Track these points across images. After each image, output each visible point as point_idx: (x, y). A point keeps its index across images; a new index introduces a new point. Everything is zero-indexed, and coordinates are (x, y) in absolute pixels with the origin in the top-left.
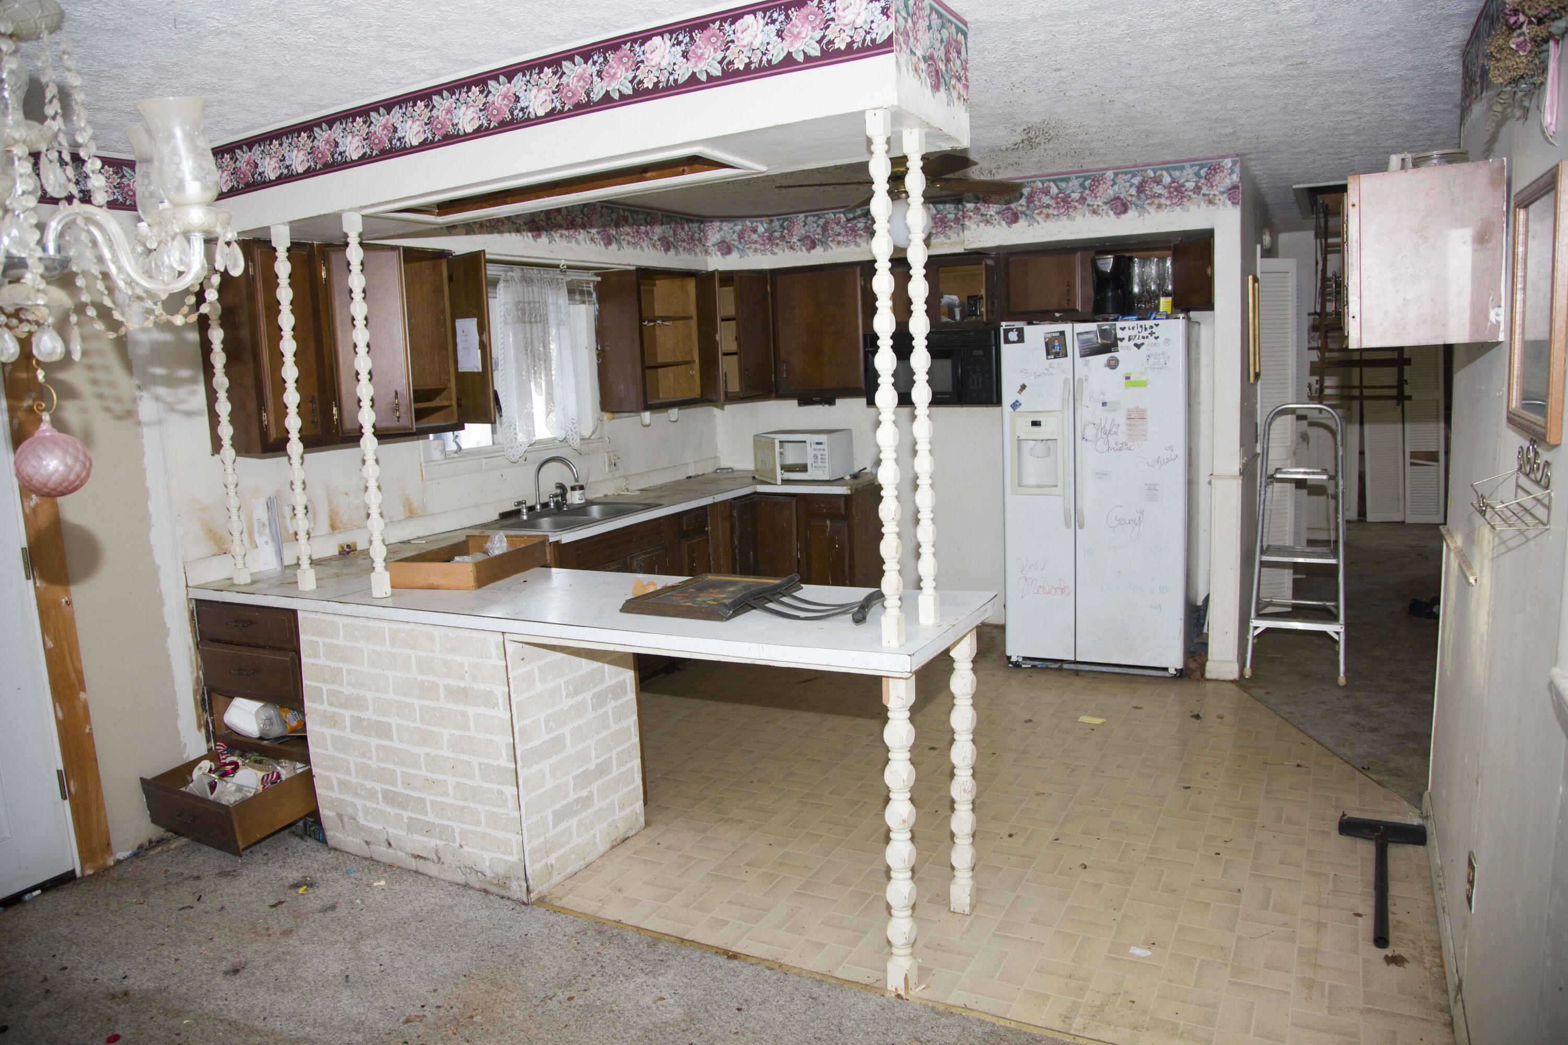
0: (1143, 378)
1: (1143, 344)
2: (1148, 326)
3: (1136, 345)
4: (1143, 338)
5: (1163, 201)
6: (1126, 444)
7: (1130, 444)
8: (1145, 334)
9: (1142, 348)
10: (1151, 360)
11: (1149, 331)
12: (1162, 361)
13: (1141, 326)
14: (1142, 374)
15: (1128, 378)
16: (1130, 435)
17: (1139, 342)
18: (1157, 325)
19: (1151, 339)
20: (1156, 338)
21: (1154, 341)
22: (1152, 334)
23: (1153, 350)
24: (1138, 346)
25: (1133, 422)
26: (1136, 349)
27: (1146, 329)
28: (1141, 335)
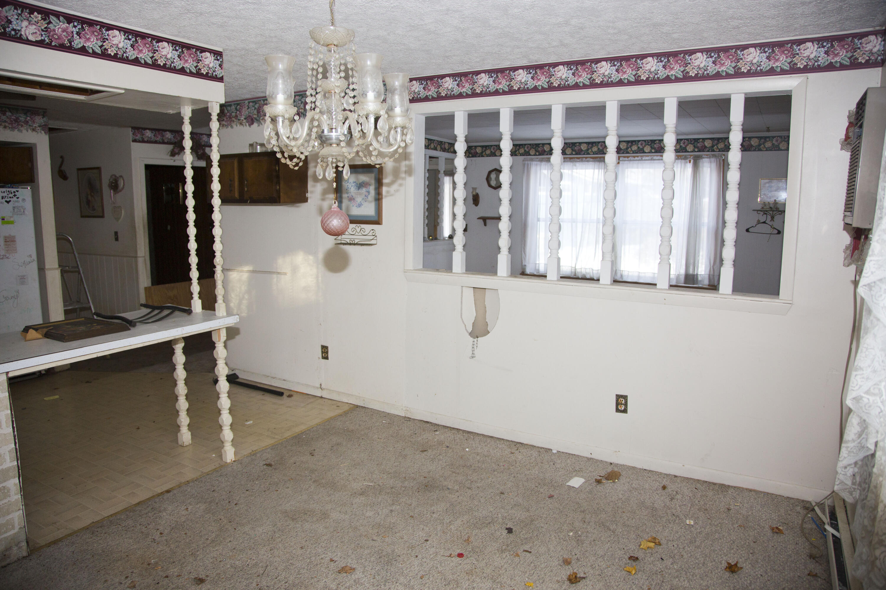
0: (12, 219)
1: (10, 201)
2: (12, 191)
3: (6, 201)
4: (10, 197)
5: (7, 124)
6: (6, 256)
7: (7, 255)
8: (11, 195)
9: (10, 203)
10: (16, 210)
11: (13, 194)
12: (22, 211)
13: (9, 191)
14: (11, 217)
15: (3, 219)
16: (7, 250)
17: (8, 200)
18: (18, 191)
19: (15, 199)
20: (18, 198)
21: (16, 199)
22: (15, 195)
23: (17, 204)
24: (8, 202)
25: (8, 243)
26: (6, 203)
27: (11, 193)
28: (9, 196)
